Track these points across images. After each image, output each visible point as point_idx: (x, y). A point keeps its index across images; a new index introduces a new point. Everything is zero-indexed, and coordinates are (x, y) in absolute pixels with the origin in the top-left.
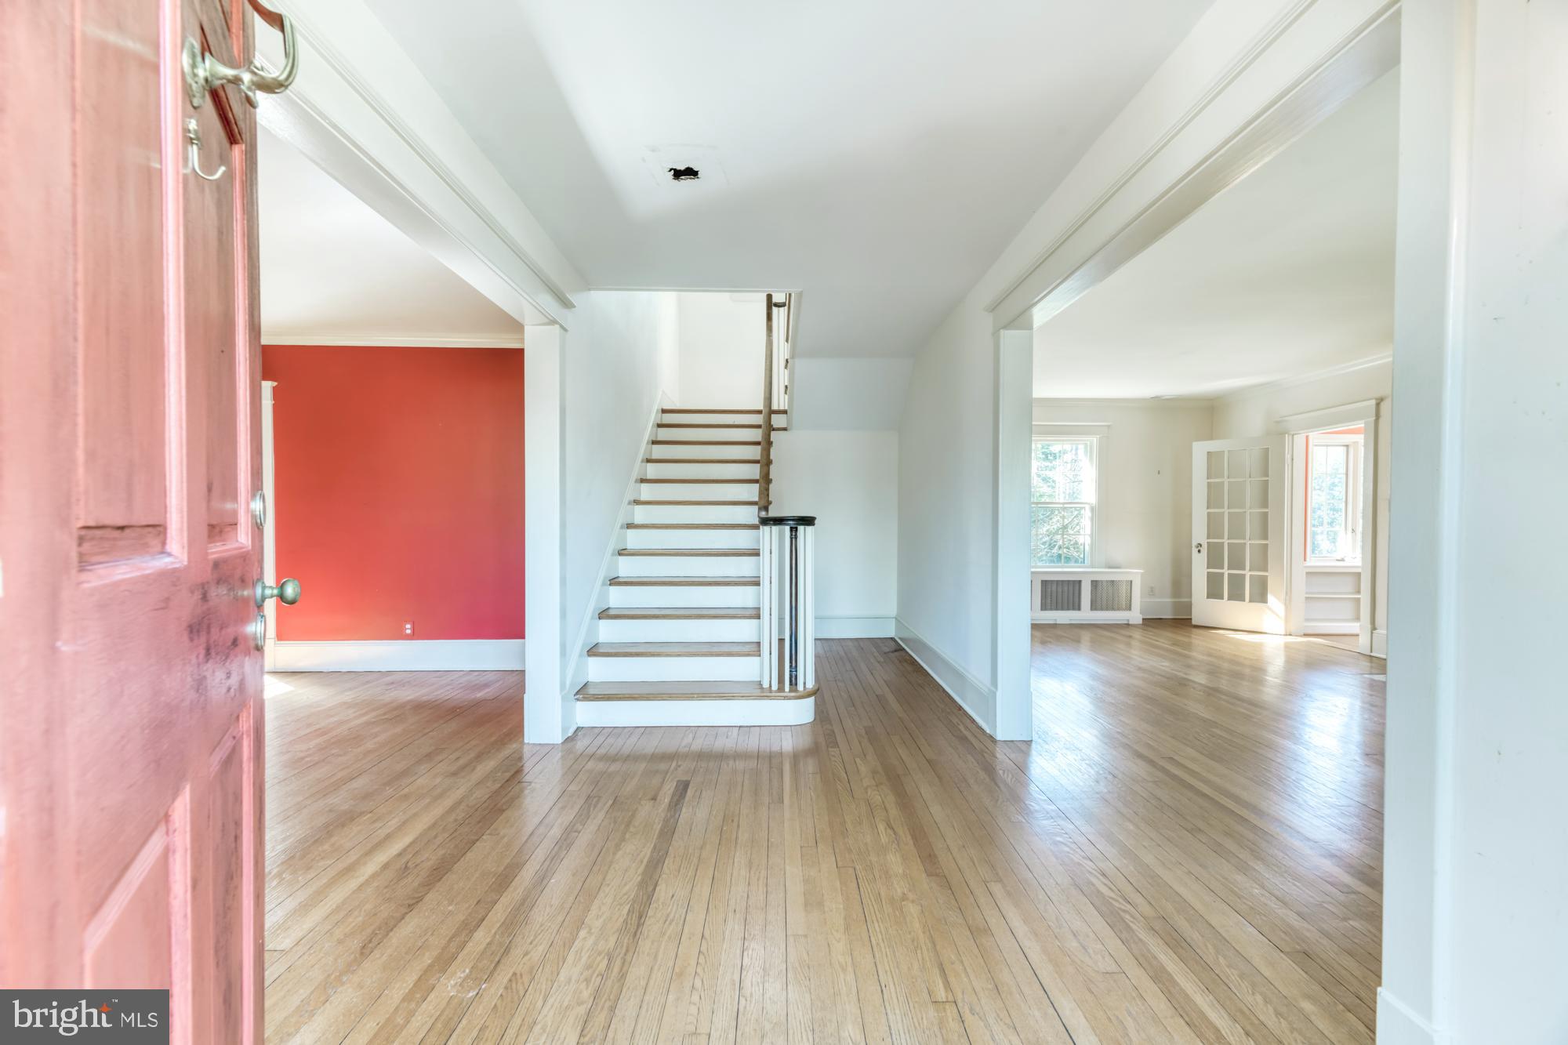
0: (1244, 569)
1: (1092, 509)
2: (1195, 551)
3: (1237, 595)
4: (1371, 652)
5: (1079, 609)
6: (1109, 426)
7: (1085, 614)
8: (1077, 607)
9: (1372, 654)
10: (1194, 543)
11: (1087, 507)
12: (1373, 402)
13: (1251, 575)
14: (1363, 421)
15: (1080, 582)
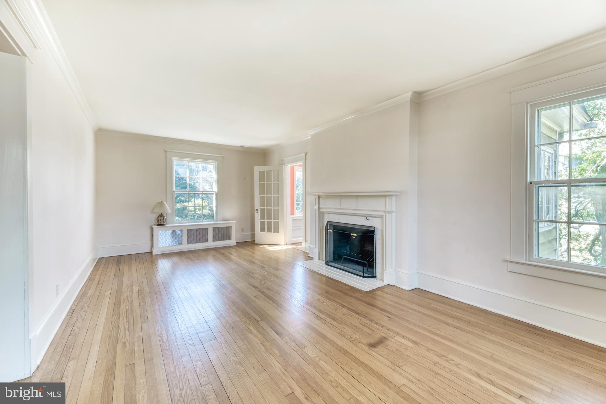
0: (272, 219)
1: (216, 194)
2: (255, 212)
3: (269, 230)
4: (305, 250)
5: (207, 241)
6: (223, 157)
7: (211, 244)
8: (206, 241)
9: (305, 251)
10: (255, 209)
11: (214, 193)
12: (304, 154)
13: (274, 222)
14: (302, 161)
15: (208, 228)
